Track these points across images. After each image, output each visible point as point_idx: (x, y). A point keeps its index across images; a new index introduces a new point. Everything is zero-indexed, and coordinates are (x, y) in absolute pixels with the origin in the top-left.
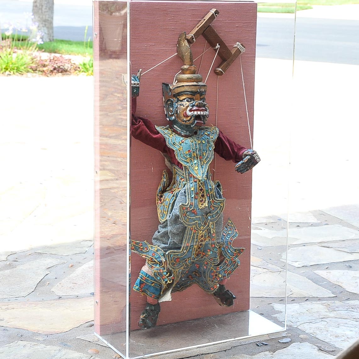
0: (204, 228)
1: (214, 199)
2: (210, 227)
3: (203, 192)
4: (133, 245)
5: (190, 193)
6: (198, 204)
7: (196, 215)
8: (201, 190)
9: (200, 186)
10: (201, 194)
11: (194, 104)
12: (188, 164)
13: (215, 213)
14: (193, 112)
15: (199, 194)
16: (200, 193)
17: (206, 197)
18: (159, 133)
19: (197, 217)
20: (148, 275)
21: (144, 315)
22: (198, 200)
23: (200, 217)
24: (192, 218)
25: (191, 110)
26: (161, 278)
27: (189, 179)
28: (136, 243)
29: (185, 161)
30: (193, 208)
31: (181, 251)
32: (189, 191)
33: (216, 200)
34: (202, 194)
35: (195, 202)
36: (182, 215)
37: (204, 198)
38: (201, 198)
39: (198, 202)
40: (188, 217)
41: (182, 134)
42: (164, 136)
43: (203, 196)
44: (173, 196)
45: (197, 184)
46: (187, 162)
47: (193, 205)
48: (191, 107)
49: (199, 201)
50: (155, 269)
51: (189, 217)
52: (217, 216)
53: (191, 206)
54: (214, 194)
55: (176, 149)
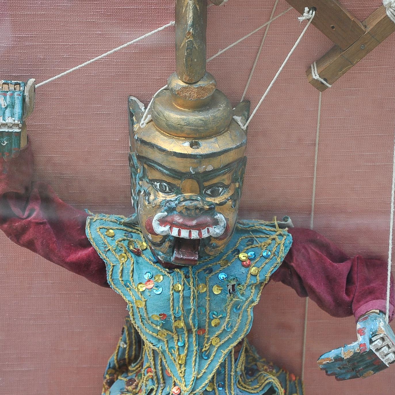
11: (173, 204)
12: (160, 345)
14: (167, 228)
18: (91, 245)
25: (163, 222)
27: (164, 379)
29: (152, 336)
41: (159, 257)
42: (103, 256)
46: (159, 340)
48: (166, 213)
55: (129, 299)
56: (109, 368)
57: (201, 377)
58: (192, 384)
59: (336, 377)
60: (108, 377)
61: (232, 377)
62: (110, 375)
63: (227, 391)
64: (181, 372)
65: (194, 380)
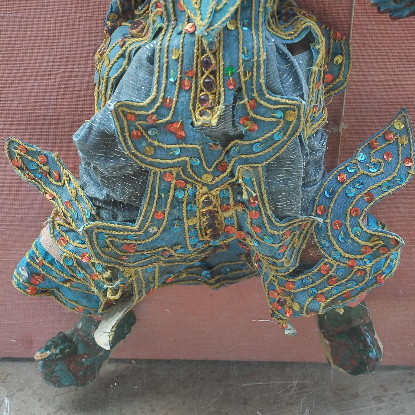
0: (217, 179)
1: (262, 95)
2: (237, 180)
3: (213, 73)
4: (19, 154)
5: (165, 65)
6: (191, 108)
7: (183, 139)
8: (207, 64)
9: (204, 52)
10: (204, 77)
13: (260, 139)
15: (197, 74)
16: (203, 73)
17: (222, 89)
19: (184, 145)
20: (49, 259)
21: (49, 353)
22: (192, 95)
23: (199, 147)
24: (165, 146)
26: (88, 277)
28: (27, 152)
30: (169, 118)
31: (136, 228)
32: (165, 60)
33: (268, 101)
34: (208, 77)
35: (182, 99)
36: (127, 134)
37: (215, 93)
38: (202, 91)
39: (191, 102)
40: (150, 140)
43: (209, 86)
44: (122, 56)
45: (194, 42)
47: (173, 109)
49: (195, 98)
50: (70, 247)
51: (156, 143)
52: (270, 149)
53: (164, 111)
54: (262, 81)
56: (111, 12)
57: (221, 9)
58: (210, 17)
59: (390, 15)
60: (109, 23)
61: (260, 14)
62: (112, 21)
63: (253, 32)
64: (196, 3)
65: (211, 12)
